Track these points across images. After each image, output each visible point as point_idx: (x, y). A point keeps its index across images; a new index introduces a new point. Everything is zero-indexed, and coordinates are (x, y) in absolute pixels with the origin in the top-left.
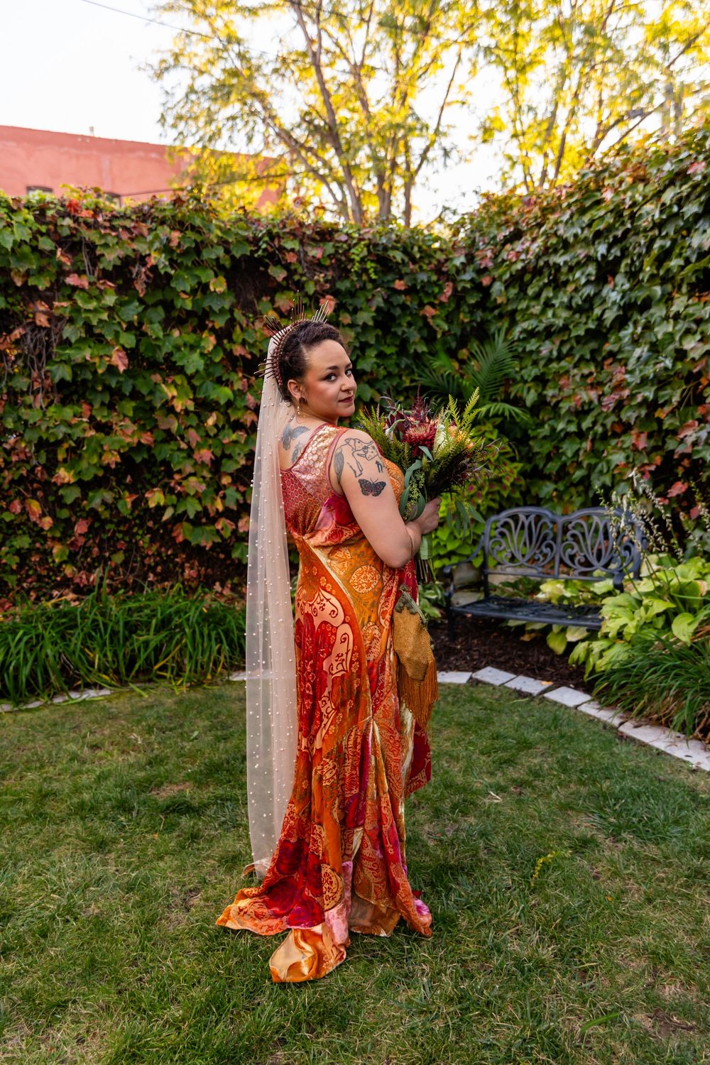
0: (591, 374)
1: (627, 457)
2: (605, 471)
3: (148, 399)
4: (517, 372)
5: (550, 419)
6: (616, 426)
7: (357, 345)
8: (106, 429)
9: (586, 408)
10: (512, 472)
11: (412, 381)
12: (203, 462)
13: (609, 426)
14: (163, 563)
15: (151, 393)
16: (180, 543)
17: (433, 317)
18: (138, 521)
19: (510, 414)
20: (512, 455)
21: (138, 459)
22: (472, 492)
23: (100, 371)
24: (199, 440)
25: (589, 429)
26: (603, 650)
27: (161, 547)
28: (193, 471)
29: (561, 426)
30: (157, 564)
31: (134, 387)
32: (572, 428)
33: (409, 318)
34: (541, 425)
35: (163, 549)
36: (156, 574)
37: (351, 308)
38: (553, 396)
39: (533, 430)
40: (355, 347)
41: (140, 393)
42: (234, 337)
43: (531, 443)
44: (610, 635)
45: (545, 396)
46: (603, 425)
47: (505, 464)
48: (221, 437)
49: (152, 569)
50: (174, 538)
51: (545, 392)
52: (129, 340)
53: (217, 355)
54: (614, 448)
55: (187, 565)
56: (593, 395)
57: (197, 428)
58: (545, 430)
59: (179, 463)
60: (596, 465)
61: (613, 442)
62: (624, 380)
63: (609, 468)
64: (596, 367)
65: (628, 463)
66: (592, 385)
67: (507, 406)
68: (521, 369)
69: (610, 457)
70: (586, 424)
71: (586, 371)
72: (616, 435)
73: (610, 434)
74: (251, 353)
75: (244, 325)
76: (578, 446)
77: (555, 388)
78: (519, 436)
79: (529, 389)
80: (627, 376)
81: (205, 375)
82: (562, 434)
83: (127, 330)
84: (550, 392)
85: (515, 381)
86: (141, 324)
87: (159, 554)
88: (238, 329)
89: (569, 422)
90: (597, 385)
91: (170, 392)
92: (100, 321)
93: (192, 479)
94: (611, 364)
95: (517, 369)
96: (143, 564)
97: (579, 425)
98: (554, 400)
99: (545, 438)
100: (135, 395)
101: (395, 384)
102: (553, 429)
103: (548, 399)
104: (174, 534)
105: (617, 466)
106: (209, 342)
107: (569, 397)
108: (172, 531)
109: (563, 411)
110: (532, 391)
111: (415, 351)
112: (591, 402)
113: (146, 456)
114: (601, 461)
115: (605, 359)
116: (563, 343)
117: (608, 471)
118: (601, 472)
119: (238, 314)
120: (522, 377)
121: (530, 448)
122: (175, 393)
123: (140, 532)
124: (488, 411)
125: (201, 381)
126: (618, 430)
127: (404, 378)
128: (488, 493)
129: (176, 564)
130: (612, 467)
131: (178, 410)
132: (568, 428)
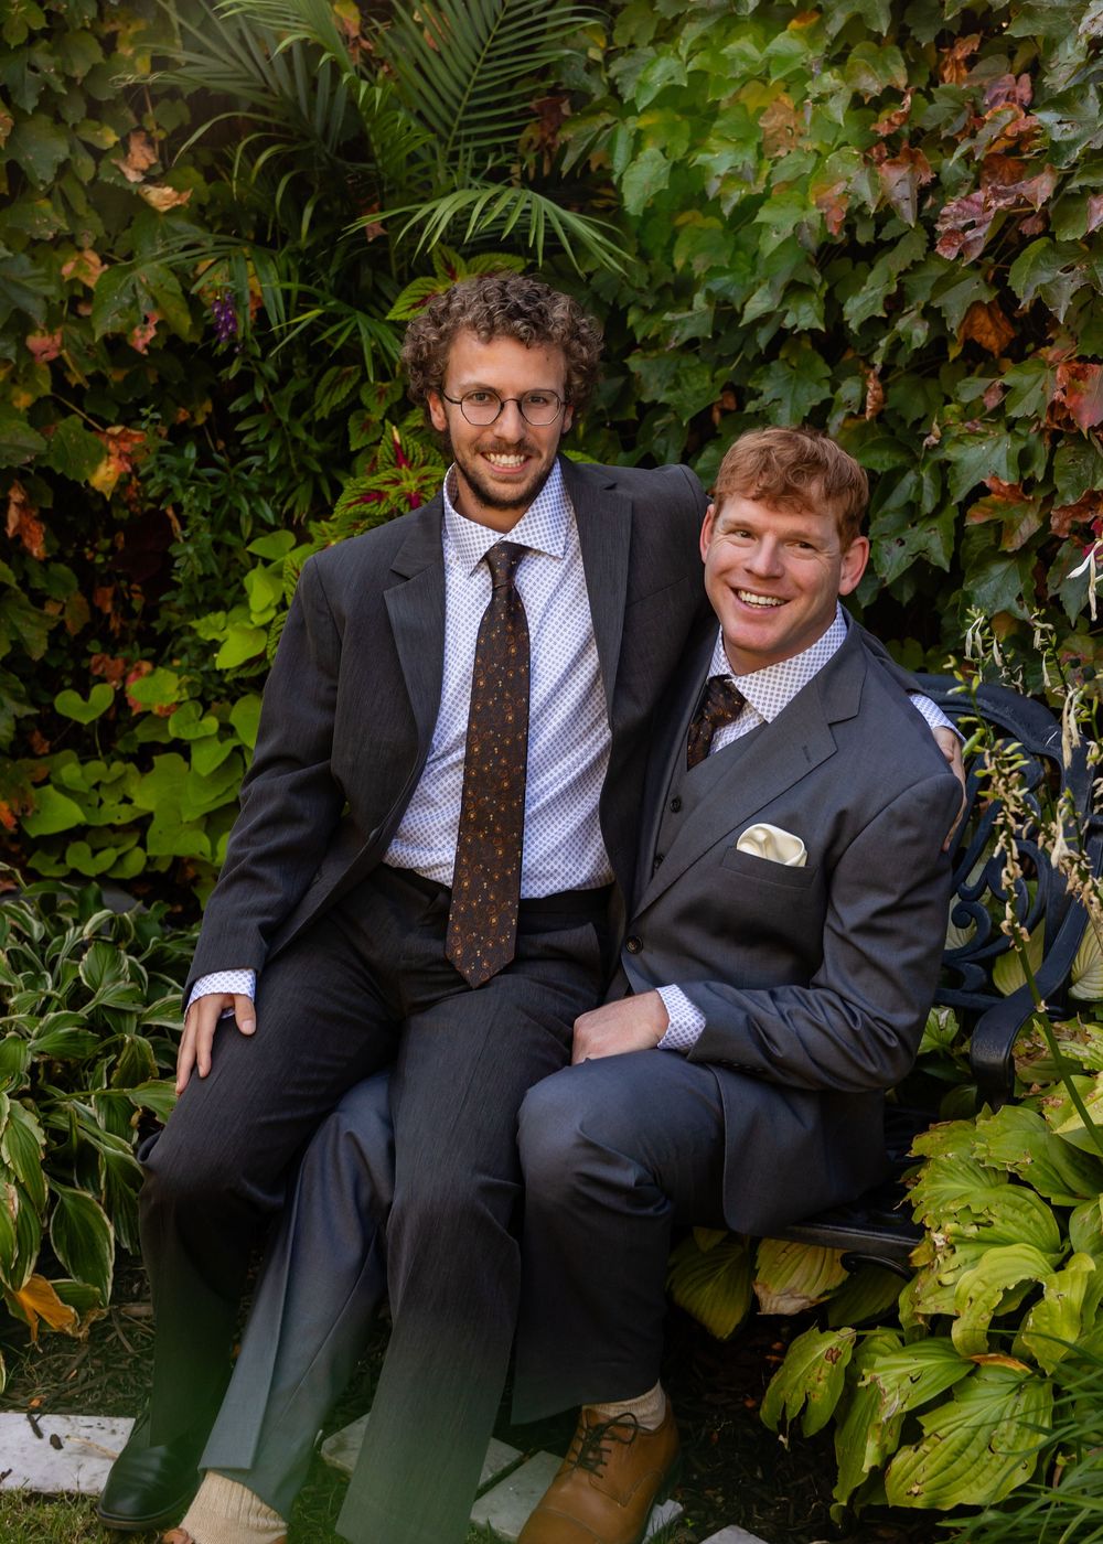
0: (892, 95)
1: (1024, 459)
2: (928, 505)
4: (591, 67)
5: (713, 271)
6: (982, 319)
9: (864, 236)
11: (159, 63)
13: (953, 324)
19: (551, 236)
25: (873, 325)
26: (924, 1409)
29: (756, 303)
32: (805, 316)
34: (680, 291)
38: (734, 176)
39: (646, 311)
43: (635, 363)
44: (957, 1332)
45: (702, 170)
46: (932, 314)
51: (701, 158)
54: (968, 412)
56: (898, 182)
58: (695, 317)
60: (895, 475)
61: (972, 389)
62: (1030, 135)
63: (945, 494)
64: (912, 68)
65: (1028, 485)
66: (892, 141)
67: (543, 204)
68: (610, 56)
69: (952, 453)
70: (857, 309)
71: (872, 85)
72: (977, 358)
73: (954, 352)
76: (826, 393)
77: (743, 141)
79: (638, 140)
80: (1047, 117)
82: (763, 338)
84: (719, 159)
85: (581, 100)
89: (795, 289)
90: (912, 143)
94: (971, 61)
95: (595, 55)
97: (833, 307)
98: (736, 195)
99: (692, 345)
101: (79, 71)
102: (727, 314)
103: (713, 187)
105: (980, 491)
107: (798, 183)
109: (770, 243)
110: (650, 150)
112: (887, 213)
114: (915, 462)
115: (945, 40)
117: (939, 509)
118: (912, 510)
120: (613, 89)
121: (631, 383)
124: (461, 218)
126: (991, 340)
127: (125, 50)
130: (960, 495)
132: (786, 312)
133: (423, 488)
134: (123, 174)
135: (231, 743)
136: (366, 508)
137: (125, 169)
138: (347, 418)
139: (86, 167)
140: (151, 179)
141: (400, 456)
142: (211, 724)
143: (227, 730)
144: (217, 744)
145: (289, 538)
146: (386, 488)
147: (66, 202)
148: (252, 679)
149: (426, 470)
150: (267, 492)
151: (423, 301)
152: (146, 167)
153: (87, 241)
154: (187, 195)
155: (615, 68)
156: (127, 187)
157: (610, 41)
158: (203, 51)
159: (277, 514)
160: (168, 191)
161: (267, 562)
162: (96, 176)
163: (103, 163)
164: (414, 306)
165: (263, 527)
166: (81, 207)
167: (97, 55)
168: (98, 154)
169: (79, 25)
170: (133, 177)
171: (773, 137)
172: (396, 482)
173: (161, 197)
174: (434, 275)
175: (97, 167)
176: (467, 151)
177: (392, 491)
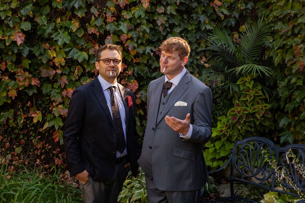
3: (39, 58)
4: (270, 43)
7: (167, 25)
8: (12, 76)
10: (262, 109)
12: (67, 96)
14: (47, 153)
15: (41, 55)
16: (56, 142)
17: (220, 7)
18: (33, 128)
20: (264, 97)
21: (31, 94)
22: (235, 121)
23: (7, 44)
24: (67, 83)
27: (46, 143)
28: (61, 101)
29: (293, 81)
30: (42, 154)
31: (30, 52)
33: (203, 8)
35: (47, 145)
36: (41, 160)
37: (165, 3)
38: (290, 60)
40: (166, 27)
41: (34, 55)
42: (91, 22)
47: (258, 103)
48: (81, 81)
49: (38, 157)
50: (53, 139)
51: (285, 57)
52: (26, 26)
53: (81, 33)
55: (60, 155)
57: (69, 75)
58: (283, 84)
59: (54, 96)
67: (256, 66)
68: (273, 41)
74: (99, 32)
75: (97, 16)
77: (292, 55)
78: (272, 84)
79: (277, 54)
81: (72, 45)
83: (25, 20)
84: (288, 58)
86: (34, 16)
87: (44, 148)
88: (93, 18)
91: (52, 54)
92: (7, 17)
93: (61, 106)
95: (271, 41)
96: (34, 154)
98: (291, 63)
100: (31, 56)
103: (286, 62)
104: (54, 137)
106: (75, 26)
108: (53, 135)
109: (294, 71)
110: (279, 56)
111: (206, 28)
113: (35, 92)
116: (294, 27)
119: (93, 10)
122: (55, 55)
123: (34, 135)
125: (69, 49)
128: (245, 122)
129: (53, 155)
131: (57, 65)
132: (297, 82)
133: (241, 110)
134: (201, 63)
135: (215, 148)
136: (232, 113)
137: (201, 62)
138: (232, 99)
139: (195, 62)
140: (205, 63)
141: (238, 105)
142: (212, 145)
143: (214, 146)
144: (213, 148)
145: (225, 116)
146: (235, 110)
147: (192, 67)
148: (218, 138)
149: (242, 107)
150: (221, 109)
151: (242, 81)
152: (204, 61)
153: (196, 72)
154: (210, 65)
155: (274, 43)
156: (201, 64)
157: (274, 38)
158: (212, 44)
159: (222, 113)
160: (207, 64)
161: (220, 120)
162: (197, 63)
163: (198, 61)
164: (241, 82)
165: (220, 115)
166: (195, 68)
167: (197, 46)
168: (197, 60)
169: (194, 42)
170: (202, 62)
171: (296, 54)
172: (237, 109)
173: (207, 65)
174: (244, 77)
175: (197, 61)
176: (250, 57)
177: (236, 110)
